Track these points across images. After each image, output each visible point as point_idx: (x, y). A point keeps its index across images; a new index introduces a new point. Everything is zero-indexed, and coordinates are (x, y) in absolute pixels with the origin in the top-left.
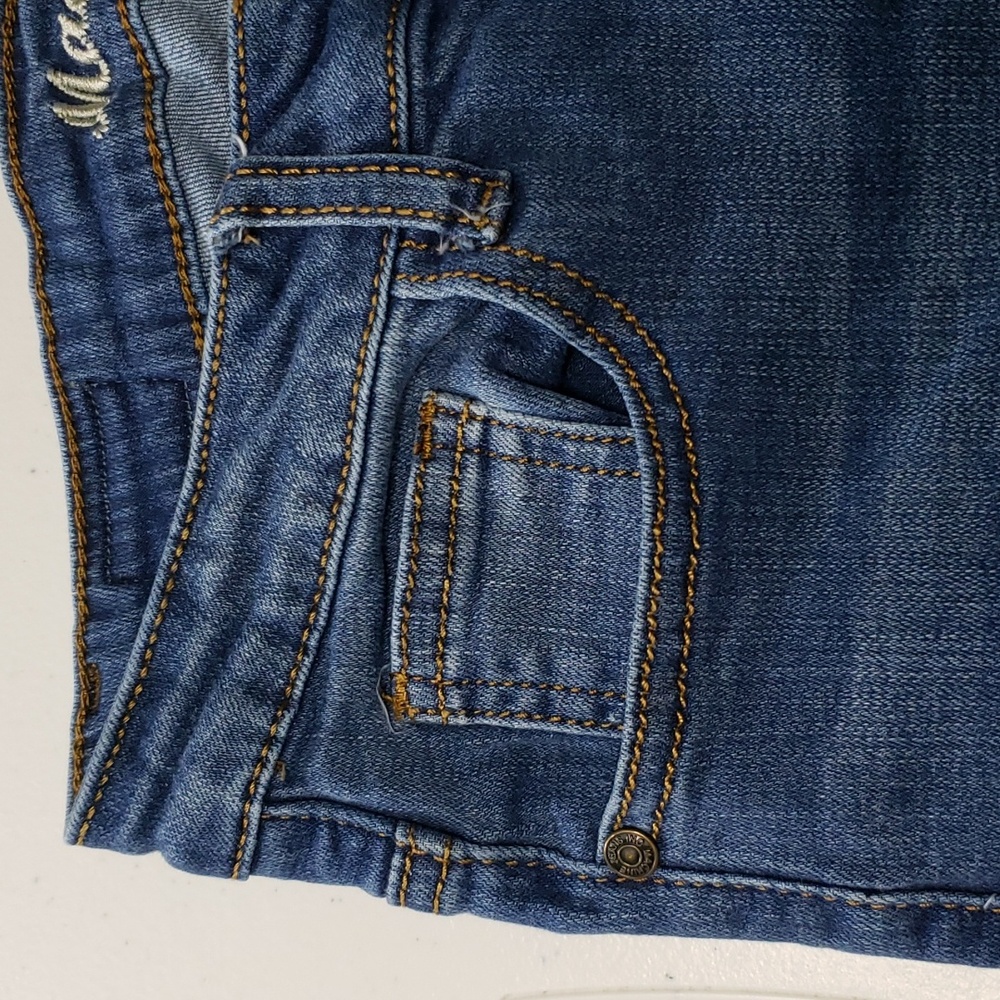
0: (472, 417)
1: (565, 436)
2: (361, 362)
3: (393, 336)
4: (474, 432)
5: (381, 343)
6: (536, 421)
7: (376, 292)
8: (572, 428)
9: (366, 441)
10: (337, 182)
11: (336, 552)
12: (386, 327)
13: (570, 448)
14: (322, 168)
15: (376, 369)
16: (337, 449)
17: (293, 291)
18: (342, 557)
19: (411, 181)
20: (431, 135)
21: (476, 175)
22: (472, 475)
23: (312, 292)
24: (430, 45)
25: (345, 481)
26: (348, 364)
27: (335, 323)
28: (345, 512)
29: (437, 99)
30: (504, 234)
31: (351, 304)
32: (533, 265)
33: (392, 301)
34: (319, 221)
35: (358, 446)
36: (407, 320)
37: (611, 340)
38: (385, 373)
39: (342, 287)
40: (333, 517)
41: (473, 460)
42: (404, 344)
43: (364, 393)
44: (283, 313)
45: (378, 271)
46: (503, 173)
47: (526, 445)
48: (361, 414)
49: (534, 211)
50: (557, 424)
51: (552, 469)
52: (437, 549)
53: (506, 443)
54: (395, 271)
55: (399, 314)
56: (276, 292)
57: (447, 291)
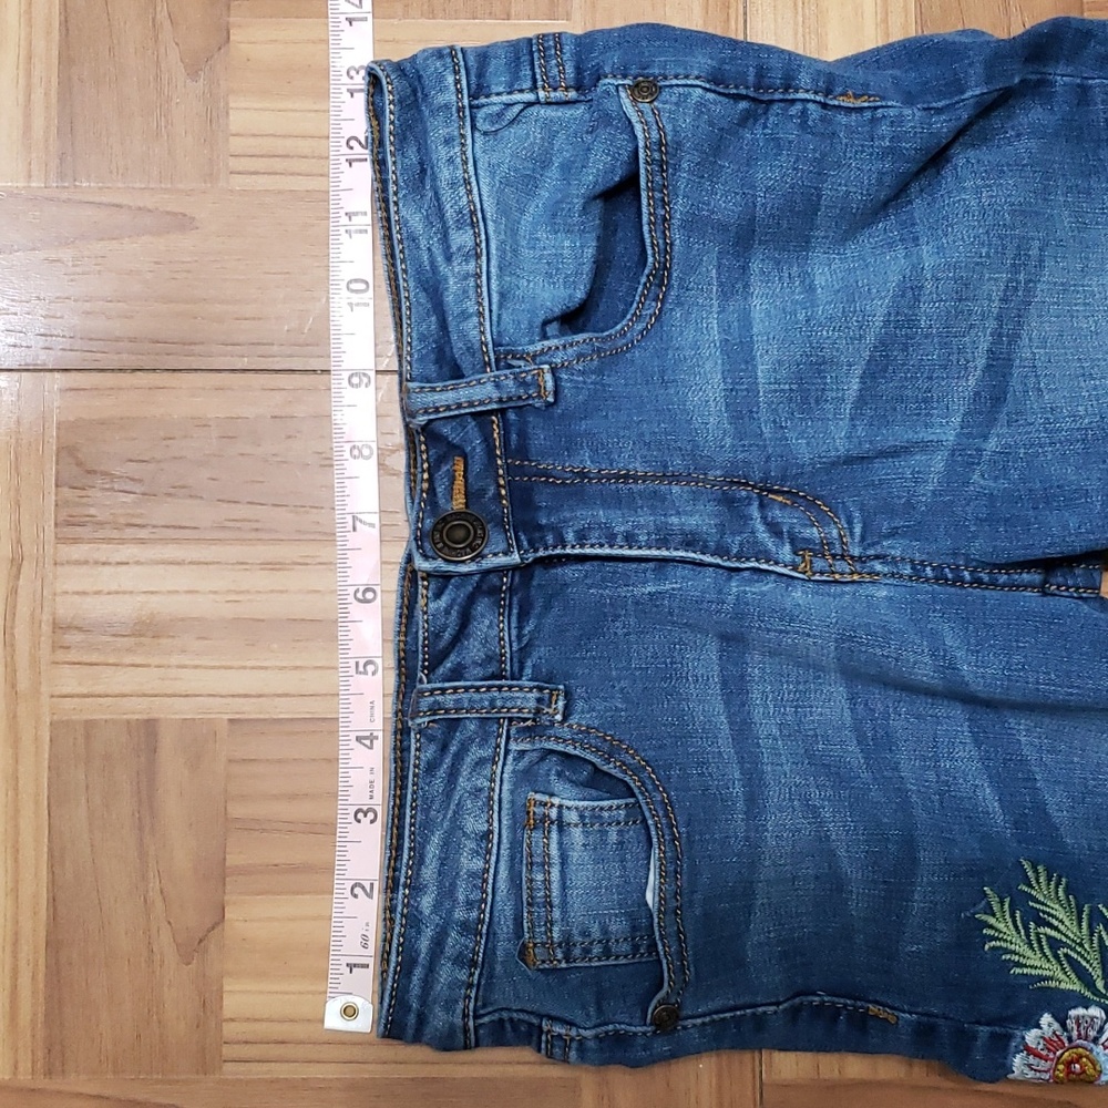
0: (553, 805)
1: (602, 809)
2: (492, 781)
3: (509, 768)
4: (554, 813)
5: (502, 773)
6: (586, 803)
7: (498, 746)
8: (605, 803)
9: (500, 821)
10: (476, 697)
11: (491, 881)
12: (504, 764)
13: (606, 814)
14: (467, 689)
15: (501, 786)
16: (485, 827)
17: (453, 749)
18: (494, 884)
19: (517, 695)
20: (522, 669)
21: (547, 688)
22: (554, 835)
23: (463, 750)
24: (520, 628)
25: (491, 841)
26: (486, 784)
27: (477, 764)
28: (494, 858)
29: (524, 652)
30: (565, 717)
31: (486, 752)
32: (581, 732)
33: (507, 752)
34: (469, 715)
35: (496, 824)
36: (514, 760)
37: (624, 763)
38: (506, 787)
39: (481, 746)
40: (487, 862)
41: (554, 827)
42: (514, 772)
43: (496, 798)
44: (448, 760)
45: (500, 736)
46: (561, 687)
47: (582, 817)
48: (496, 808)
49: (580, 705)
50: (596, 804)
51: (596, 827)
52: (540, 877)
53: (572, 817)
54: (508, 738)
55: (510, 757)
56: (444, 748)
57: (538, 746)
